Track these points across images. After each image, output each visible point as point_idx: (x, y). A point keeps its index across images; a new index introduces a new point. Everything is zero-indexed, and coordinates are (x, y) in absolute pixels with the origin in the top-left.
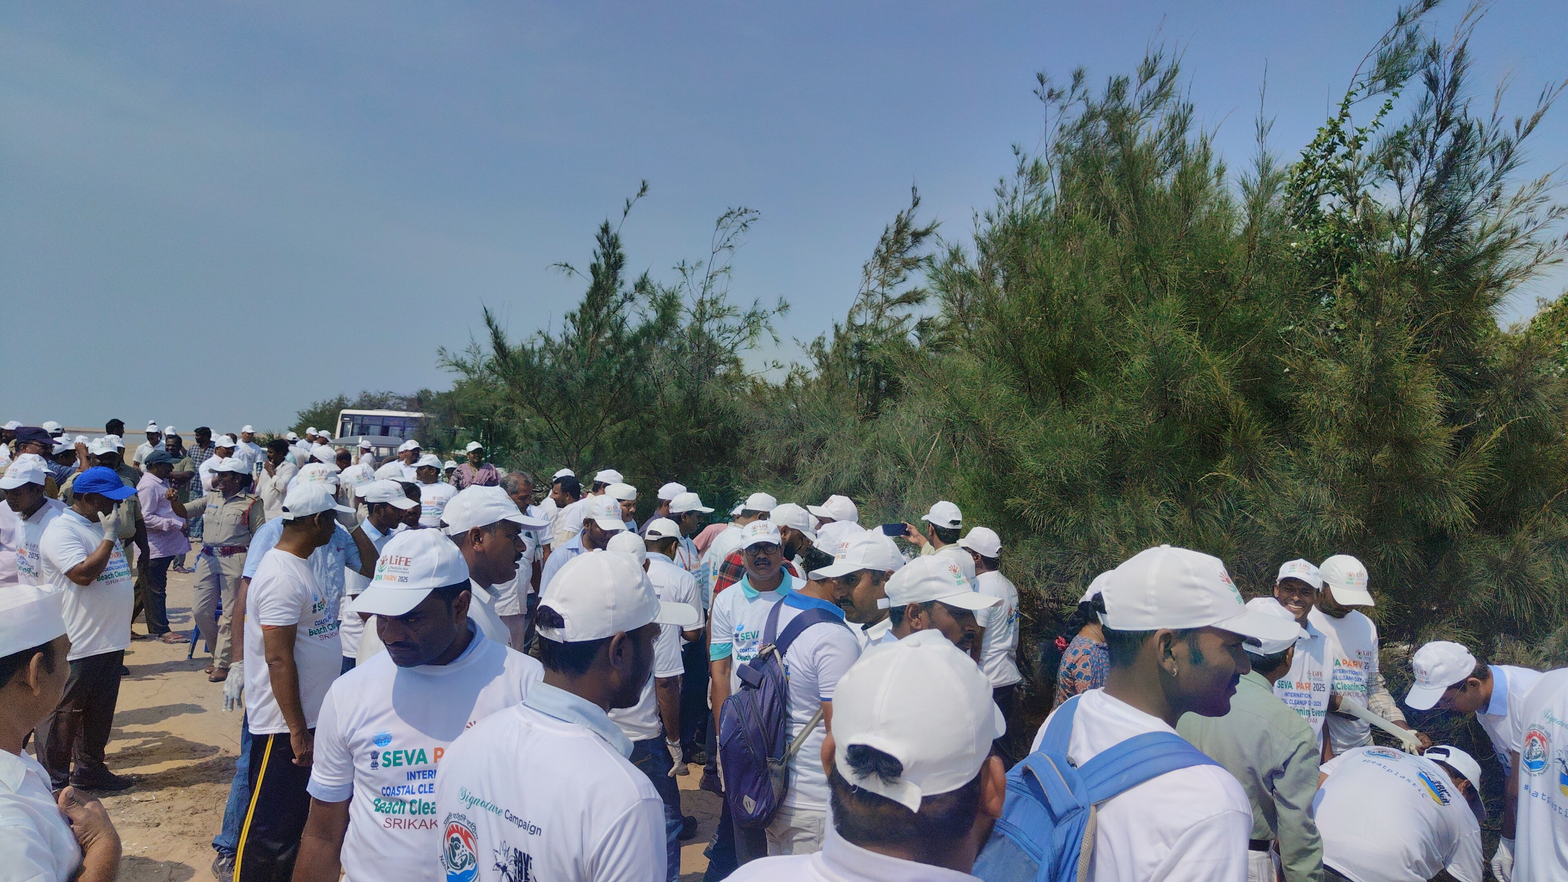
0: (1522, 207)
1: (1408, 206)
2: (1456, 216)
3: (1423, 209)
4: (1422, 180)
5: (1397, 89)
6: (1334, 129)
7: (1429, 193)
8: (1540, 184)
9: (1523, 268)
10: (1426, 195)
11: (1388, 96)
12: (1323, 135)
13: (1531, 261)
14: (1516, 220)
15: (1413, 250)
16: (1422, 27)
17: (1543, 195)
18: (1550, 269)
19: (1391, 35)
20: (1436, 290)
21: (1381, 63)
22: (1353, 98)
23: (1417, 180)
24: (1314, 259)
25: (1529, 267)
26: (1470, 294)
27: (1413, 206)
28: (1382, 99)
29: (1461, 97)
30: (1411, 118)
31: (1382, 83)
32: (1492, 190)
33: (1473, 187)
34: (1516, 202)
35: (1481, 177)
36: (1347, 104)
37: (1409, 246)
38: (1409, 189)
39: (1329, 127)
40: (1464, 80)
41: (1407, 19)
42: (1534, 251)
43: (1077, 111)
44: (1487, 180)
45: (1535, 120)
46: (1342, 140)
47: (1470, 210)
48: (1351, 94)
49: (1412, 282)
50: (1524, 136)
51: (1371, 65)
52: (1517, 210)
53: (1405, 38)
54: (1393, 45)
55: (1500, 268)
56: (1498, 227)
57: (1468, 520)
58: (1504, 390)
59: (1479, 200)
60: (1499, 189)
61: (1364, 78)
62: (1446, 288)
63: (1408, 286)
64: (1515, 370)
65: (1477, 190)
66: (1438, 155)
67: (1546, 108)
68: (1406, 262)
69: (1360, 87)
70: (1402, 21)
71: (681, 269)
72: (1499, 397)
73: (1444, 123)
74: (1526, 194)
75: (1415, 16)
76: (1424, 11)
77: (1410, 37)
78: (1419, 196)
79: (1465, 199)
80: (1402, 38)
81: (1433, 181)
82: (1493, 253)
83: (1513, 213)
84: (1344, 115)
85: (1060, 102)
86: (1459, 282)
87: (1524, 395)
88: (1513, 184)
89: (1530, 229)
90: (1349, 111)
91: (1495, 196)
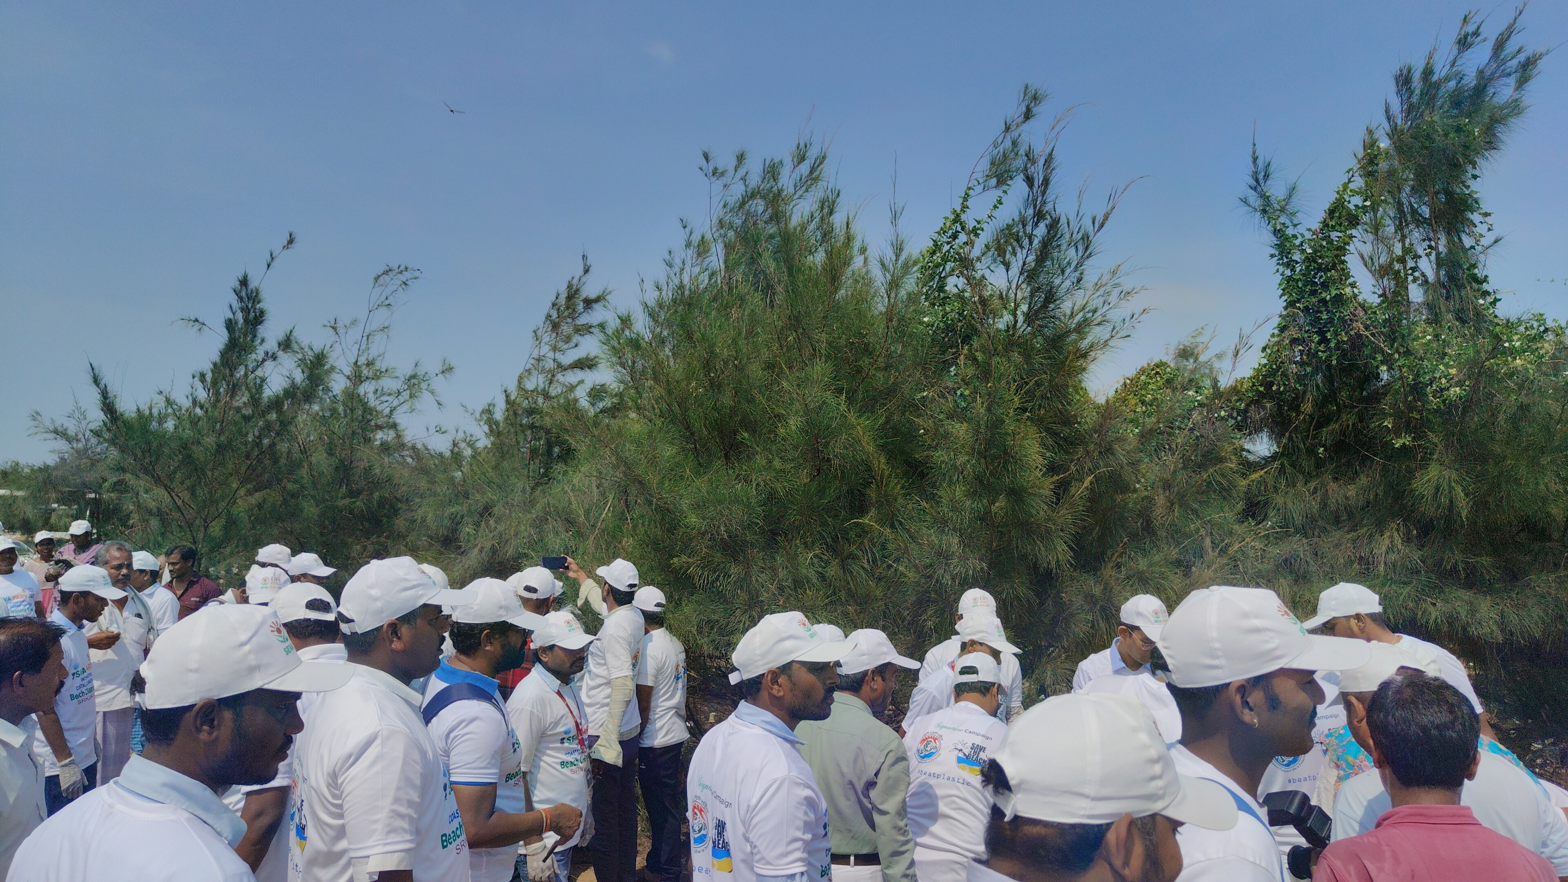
0: (1101, 292)
1: (1014, 287)
2: (1051, 297)
3: (1026, 290)
4: (1024, 263)
5: (1005, 187)
6: (957, 219)
7: (1032, 275)
8: (1114, 273)
9: (1102, 342)
10: (1028, 276)
11: (999, 193)
12: (948, 224)
13: (1108, 336)
14: (1097, 302)
15: (1019, 325)
16: (1023, 135)
17: (1116, 282)
18: (1122, 343)
19: (1000, 140)
20: (1037, 359)
21: (993, 163)
22: (971, 192)
23: (1020, 263)
24: (943, 333)
25: (1106, 341)
26: (1063, 363)
27: (1017, 287)
28: (994, 194)
29: (1051, 194)
30: (1018, 213)
31: (994, 181)
32: (1077, 274)
33: (1063, 272)
34: (1097, 286)
35: (1069, 264)
36: (966, 197)
37: (1016, 322)
38: (1015, 271)
39: (953, 217)
40: (1053, 180)
41: (1012, 128)
42: (1109, 327)
43: (737, 191)
44: (1072, 267)
45: (1106, 219)
46: (963, 228)
47: (1062, 291)
48: (970, 188)
49: (1019, 353)
50: (1098, 232)
51: (984, 165)
52: (1098, 293)
53: (1010, 144)
54: (1001, 149)
55: (1086, 342)
56: (1083, 309)
57: (1069, 560)
58: (1091, 447)
59: (1068, 283)
60: (1082, 273)
61: (980, 176)
62: (1045, 358)
63: (1016, 357)
64: (1100, 429)
65: (1066, 275)
66: (1036, 243)
67: (1112, 208)
68: (1013, 335)
69: (976, 183)
70: (1007, 129)
71: (333, 328)
72: (1088, 452)
73: (1039, 216)
74: (1104, 280)
75: (1018, 126)
76: (1024, 122)
77: (1014, 143)
78: (1022, 278)
79: (1057, 282)
80: (1008, 144)
81: (1033, 264)
82: (1081, 328)
83: (1094, 295)
84: (964, 208)
85: (723, 180)
86: (1054, 353)
87: (1108, 451)
88: (1093, 270)
89: (1106, 307)
90: (968, 203)
91: (1079, 280)
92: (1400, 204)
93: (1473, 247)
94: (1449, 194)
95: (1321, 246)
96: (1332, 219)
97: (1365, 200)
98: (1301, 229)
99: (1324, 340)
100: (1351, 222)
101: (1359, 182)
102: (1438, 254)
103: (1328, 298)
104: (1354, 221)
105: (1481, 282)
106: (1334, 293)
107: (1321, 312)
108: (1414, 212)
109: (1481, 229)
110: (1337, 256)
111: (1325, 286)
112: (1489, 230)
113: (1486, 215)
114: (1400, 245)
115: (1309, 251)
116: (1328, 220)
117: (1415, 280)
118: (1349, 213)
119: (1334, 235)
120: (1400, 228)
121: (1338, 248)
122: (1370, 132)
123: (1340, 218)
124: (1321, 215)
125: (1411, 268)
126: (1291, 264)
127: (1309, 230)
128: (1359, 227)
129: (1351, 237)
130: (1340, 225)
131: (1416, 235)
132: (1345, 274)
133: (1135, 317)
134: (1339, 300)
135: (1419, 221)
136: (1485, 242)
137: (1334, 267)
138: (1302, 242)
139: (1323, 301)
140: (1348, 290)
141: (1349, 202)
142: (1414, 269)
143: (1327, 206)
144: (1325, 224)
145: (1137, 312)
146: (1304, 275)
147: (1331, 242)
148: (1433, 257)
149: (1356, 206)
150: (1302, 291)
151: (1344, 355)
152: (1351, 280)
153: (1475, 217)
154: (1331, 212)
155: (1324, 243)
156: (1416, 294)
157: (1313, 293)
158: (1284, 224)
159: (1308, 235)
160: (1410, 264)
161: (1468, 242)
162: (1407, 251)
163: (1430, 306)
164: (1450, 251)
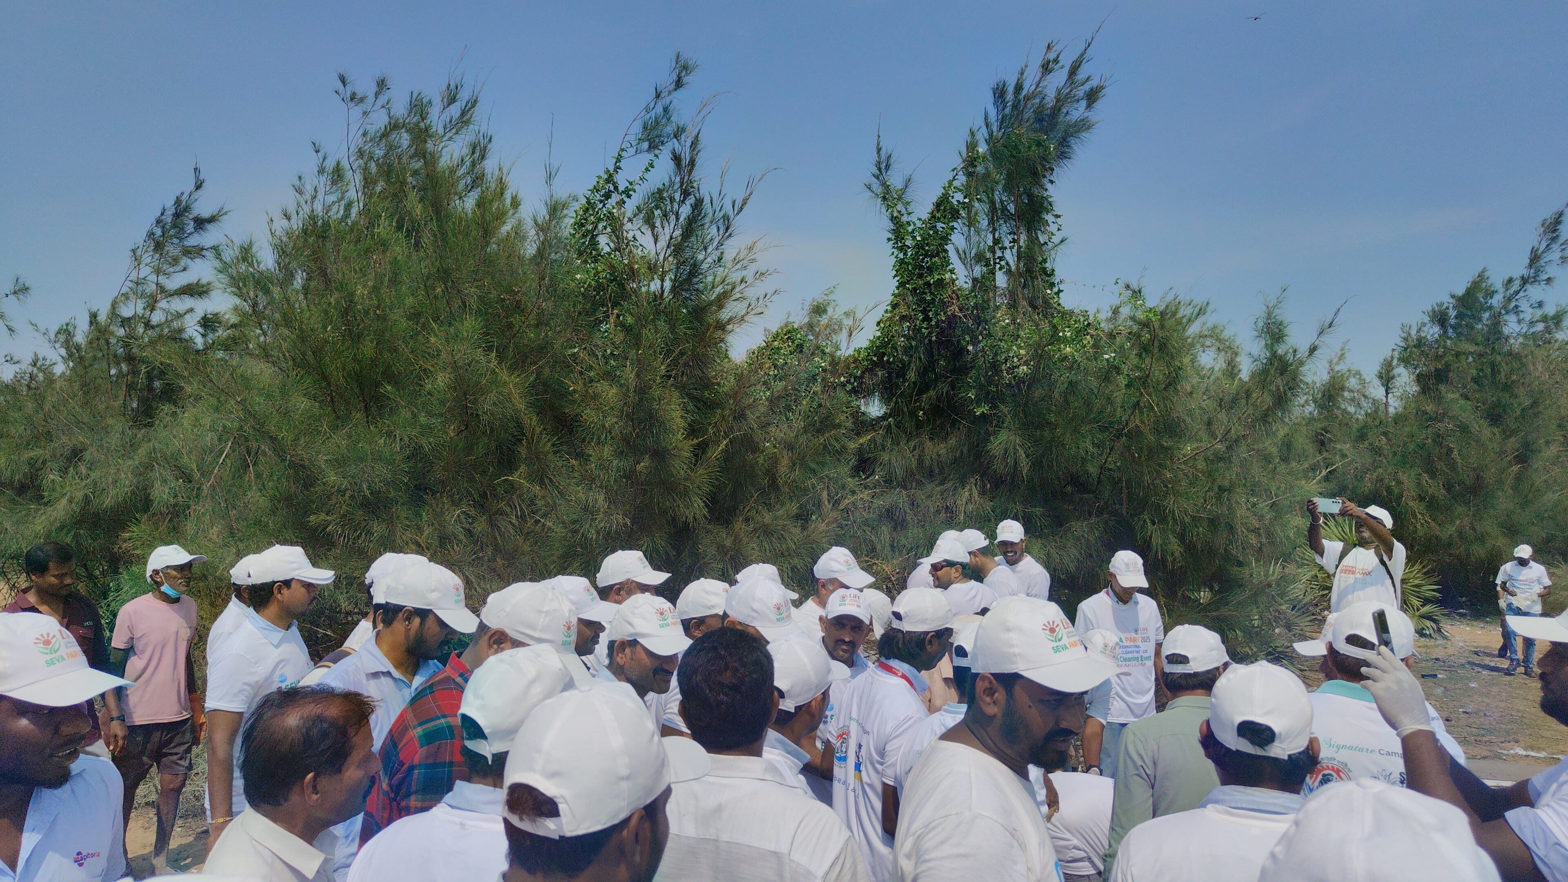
0: (739, 266)
1: (661, 258)
2: (695, 270)
3: (672, 262)
4: (671, 238)
5: (657, 152)
6: (610, 179)
7: (678, 249)
8: (751, 249)
9: (739, 317)
10: (674, 250)
11: (651, 156)
12: (601, 183)
13: (744, 312)
14: (736, 277)
15: (666, 294)
16: (675, 102)
17: (752, 257)
18: (756, 319)
19: (652, 106)
20: (681, 329)
21: (645, 128)
22: (624, 154)
23: (668, 237)
24: (594, 290)
25: (743, 316)
26: (704, 334)
27: (665, 259)
28: (647, 157)
29: (696, 174)
30: (668, 179)
31: (646, 145)
32: (718, 253)
33: (705, 249)
34: (736, 262)
35: (711, 241)
36: (619, 159)
37: (663, 292)
38: (663, 243)
39: (606, 177)
40: (699, 162)
41: (662, 95)
42: (745, 304)
44: (715, 244)
45: (744, 203)
46: (616, 188)
47: (705, 266)
48: (623, 150)
49: (665, 321)
50: (738, 214)
51: (637, 128)
52: (737, 267)
53: (662, 110)
54: (653, 114)
55: (725, 315)
56: (723, 281)
57: (704, 515)
58: (727, 412)
59: (709, 260)
60: (722, 253)
61: (632, 138)
62: (688, 328)
63: (662, 325)
64: (735, 395)
65: (709, 251)
66: (682, 219)
67: (751, 194)
68: (660, 304)
69: (629, 145)
70: (658, 96)
72: (724, 417)
73: (686, 194)
74: (742, 256)
75: (670, 93)
76: (675, 90)
77: (666, 110)
78: (669, 252)
79: (701, 257)
80: (659, 109)
81: (679, 239)
82: (721, 301)
83: (733, 269)
84: (617, 168)
85: (363, 107)
86: (696, 324)
87: (740, 416)
88: (732, 248)
89: (743, 285)
90: (621, 165)
91: (720, 259)
92: (992, 202)
93: (1046, 243)
94: (1030, 196)
95: (929, 234)
96: (938, 211)
97: (965, 198)
98: (913, 218)
99: (927, 319)
100: (953, 216)
101: (962, 179)
102: (1020, 247)
103: (932, 281)
104: (955, 215)
105: (1049, 276)
106: (936, 277)
107: (926, 294)
108: (1004, 209)
109: (1053, 228)
110: (940, 245)
111: (930, 270)
112: (1059, 229)
113: (1057, 216)
114: (990, 236)
115: (919, 238)
116: (935, 212)
117: (1000, 269)
118: (952, 208)
119: (939, 225)
120: (991, 222)
121: (942, 238)
122: (972, 134)
123: (944, 211)
124: (930, 207)
125: (999, 258)
126: (903, 249)
127: (920, 219)
128: (959, 221)
129: (953, 228)
130: (945, 217)
131: (1004, 229)
132: (946, 262)
133: (768, 296)
134: (940, 283)
135: (1007, 216)
136: (1056, 239)
137: (938, 255)
138: (913, 230)
139: (928, 284)
140: (948, 276)
141: (953, 197)
142: (1001, 259)
143: (935, 200)
144: (933, 216)
145: (770, 292)
146: (913, 259)
147: (936, 232)
148: (1015, 250)
149: (958, 201)
150: (911, 274)
151: (942, 332)
152: (951, 267)
153: (1049, 218)
154: (938, 205)
155: (931, 232)
156: (1001, 280)
157: (920, 276)
158: (899, 212)
159: (919, 224)
160: (999, 254)
161: (1042, 238)
162: (996, 242)
163: (1012, 294)
164: (1028, 247)
